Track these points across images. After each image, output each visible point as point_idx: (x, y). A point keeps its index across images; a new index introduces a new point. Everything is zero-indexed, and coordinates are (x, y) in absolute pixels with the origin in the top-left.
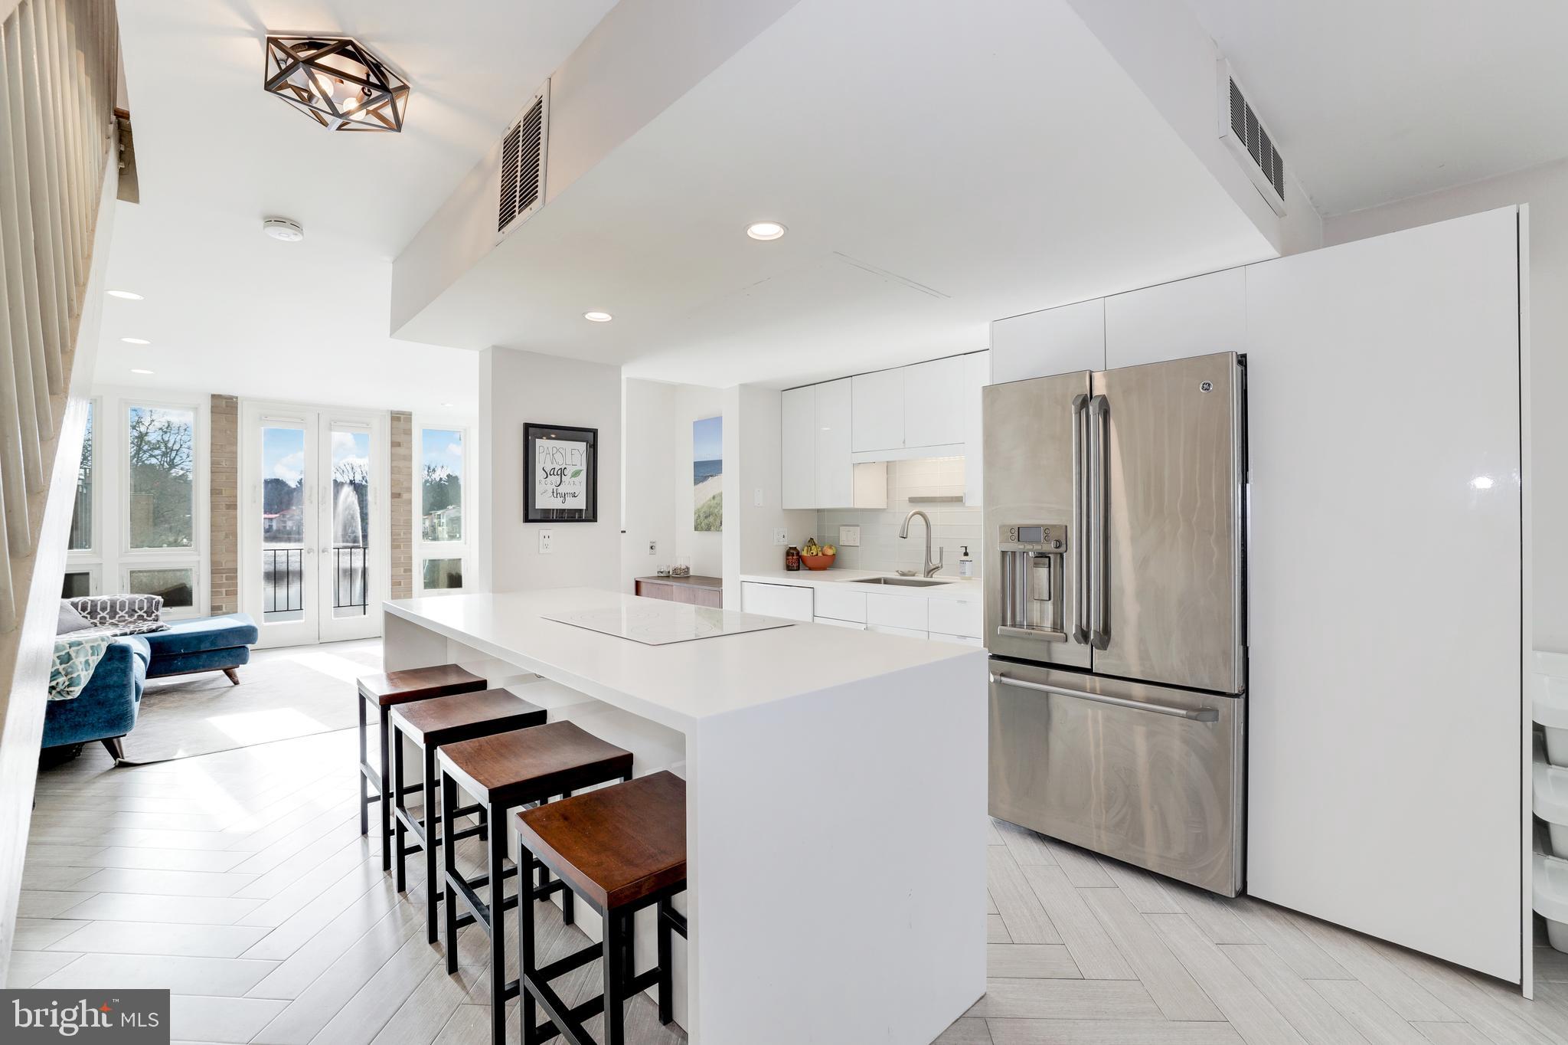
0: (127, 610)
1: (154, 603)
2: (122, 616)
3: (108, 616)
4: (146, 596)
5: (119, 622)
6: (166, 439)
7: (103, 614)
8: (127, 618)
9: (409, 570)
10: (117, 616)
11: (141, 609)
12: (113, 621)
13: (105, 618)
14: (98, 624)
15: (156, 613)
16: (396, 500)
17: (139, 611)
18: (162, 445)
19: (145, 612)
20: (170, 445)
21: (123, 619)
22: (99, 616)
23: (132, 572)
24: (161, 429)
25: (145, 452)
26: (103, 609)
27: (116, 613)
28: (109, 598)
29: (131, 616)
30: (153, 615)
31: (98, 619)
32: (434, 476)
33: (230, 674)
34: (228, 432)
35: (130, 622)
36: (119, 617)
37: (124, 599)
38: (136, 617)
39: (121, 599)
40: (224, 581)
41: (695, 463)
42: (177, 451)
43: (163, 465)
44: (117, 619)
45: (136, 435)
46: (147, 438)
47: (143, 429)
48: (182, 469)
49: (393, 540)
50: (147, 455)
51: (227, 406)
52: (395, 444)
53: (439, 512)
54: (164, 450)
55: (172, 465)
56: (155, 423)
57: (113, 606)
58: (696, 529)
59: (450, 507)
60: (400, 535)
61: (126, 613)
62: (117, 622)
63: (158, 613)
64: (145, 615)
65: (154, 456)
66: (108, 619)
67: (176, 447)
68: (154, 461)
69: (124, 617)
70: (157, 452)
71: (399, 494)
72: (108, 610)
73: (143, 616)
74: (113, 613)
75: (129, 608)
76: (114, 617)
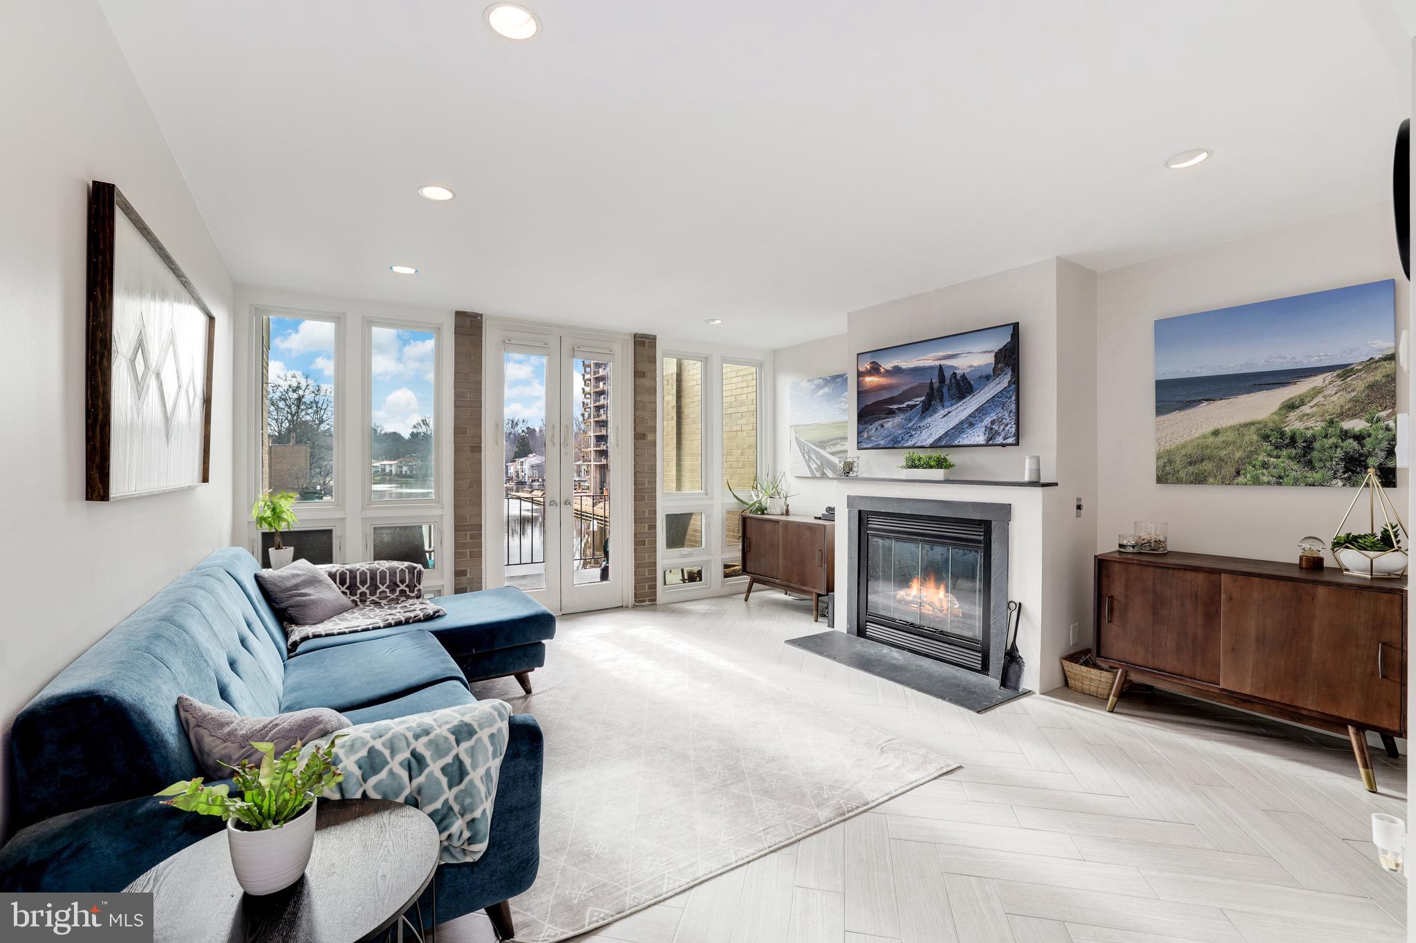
0: (388, 583)
1: (416, 573)
2: (383, 592)
3: (368, 592)
4: (406, 564)
5: (380, 599)
6: (317, 400)
7: (363, 589)
8: (388, 594)
9: (653, 527)
10: (378, 591)
11: (402, 581)
12: (374, 598)
13: (365, 594)
14: (359, 603)
15: (418, 587)
16: (641, 441)
17: (400, 584)
18: (314, 405)
19: (407, 586)
20: (319, 405)
21: (384, 595)
22: (359, 592)
23: (375, 528)
24: (313, 392)
25: (303, 410)
26: (363, 582)
27: (377, 588)
28: (368, 566)
29: (393, 591)
30: (416, 589)
31: (358, 596)
32: (516, 429)
33: (523, 682)
34: (472, 357)
35: (392, 600)
36: (380, 593)
37: (384, 568)
38: (398, 593)
39: (382, 568)
40: (469, 540)
41: (1156, 381)
42: (325, 410)
43: (315, 421)
44: (378, 595)
45: (296, 397)
46: (303, 400)
47: (301, 392)
48: (328, 424)
49: (636, 491)
50: (304, 413)
51: (471, 326)
52: (638, 374)
53: (522, 460)
54: (315, 409)
55: (321, 421)
56: (309, 387)
57: (373, 577)
58: (1160, 480)
59: (531, 455)
60: (644, 484)
61: (387, 587)
62: (377, 600)
63: (421, 587)
64: (407, 589)
65: (308, 414)
66: (368, 596)
67: (324, 407)
68: (308, 418)
69: (386, 592)
70: (310, 411)
71: (644, 435)
72: (368, 584)
73: (405, 591)
74: (374, 588)
75: (390, 581)
76: (375, 594)
